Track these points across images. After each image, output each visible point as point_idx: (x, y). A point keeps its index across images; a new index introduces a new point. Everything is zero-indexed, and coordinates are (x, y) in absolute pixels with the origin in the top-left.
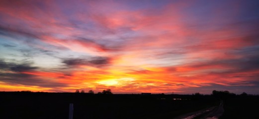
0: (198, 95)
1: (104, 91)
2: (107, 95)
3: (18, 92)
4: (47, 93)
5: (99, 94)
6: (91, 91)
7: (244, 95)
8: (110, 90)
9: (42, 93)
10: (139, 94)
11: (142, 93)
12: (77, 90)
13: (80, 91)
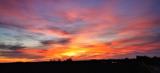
1: (67, 59)
2: (69, 62)
3: (14, 62)
4: (32, 62)
5: (65, 61)
6: (59, 60)
7: (155, 58)
8: (71, 58)
9: (29, 63)
10: (89, 60)
11: (91, 60)
12: (51, 60)
13: (53, 60)
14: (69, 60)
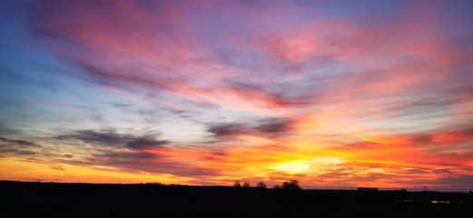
1: (286, 183)
6: (261, 183)
8: (296, 181)
9: (178, 187)
10: (352, 191)
11: (360, 189)
12: (237, 181)
13: (242, 184)
14: (290, 185)
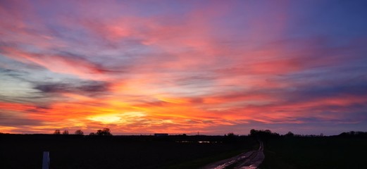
0: (231, 136)
1: (100, 131)
2: (104, 137)
4: (8, 135)
5: (92, 136)
6: (79, 131)
8: (108, 129)
10: (150, 136)
11: (156, 134)
12: (58, 131)
13: (62, 132)
14: (103, 132)
